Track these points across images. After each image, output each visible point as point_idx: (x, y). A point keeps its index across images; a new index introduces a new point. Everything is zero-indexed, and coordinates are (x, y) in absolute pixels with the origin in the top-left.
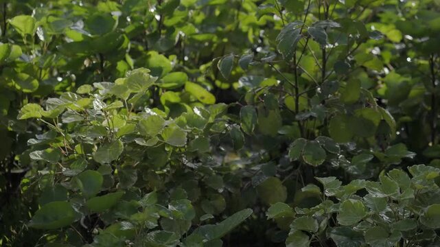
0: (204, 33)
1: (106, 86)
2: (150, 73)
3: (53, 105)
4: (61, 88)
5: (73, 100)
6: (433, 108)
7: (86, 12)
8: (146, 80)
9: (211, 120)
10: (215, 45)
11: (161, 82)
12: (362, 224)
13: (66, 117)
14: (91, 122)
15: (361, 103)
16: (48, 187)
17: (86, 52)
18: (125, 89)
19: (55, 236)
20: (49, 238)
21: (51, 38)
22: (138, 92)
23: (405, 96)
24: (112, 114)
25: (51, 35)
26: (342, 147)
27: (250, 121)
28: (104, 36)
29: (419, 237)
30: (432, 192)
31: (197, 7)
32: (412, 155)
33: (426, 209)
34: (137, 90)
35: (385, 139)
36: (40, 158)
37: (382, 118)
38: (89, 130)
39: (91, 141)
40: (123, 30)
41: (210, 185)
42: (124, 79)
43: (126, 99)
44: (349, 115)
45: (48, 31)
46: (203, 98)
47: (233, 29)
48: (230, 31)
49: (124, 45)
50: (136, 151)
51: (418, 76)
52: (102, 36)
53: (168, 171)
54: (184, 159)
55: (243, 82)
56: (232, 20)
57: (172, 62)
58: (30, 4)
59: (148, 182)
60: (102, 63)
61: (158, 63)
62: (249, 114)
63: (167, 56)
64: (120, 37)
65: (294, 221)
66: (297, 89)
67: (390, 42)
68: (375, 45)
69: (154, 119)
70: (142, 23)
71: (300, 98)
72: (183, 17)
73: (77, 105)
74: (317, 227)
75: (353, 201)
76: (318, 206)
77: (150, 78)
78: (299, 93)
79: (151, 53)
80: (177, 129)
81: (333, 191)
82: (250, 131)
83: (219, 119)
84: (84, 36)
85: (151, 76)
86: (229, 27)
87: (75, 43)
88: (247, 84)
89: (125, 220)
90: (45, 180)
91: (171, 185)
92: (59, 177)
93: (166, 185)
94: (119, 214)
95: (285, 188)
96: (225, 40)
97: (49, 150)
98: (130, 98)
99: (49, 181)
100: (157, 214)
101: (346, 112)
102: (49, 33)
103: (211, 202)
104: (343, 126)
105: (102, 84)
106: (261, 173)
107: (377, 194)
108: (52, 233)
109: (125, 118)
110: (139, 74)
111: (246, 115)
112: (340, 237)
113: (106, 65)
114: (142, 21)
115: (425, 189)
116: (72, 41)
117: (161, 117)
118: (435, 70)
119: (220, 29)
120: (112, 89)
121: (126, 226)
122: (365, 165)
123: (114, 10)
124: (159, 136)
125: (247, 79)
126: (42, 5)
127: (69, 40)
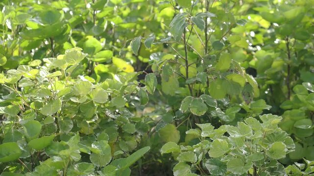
0: (128, 22)
1: (52, 61)
2: (82, 51)
3: (12, 74)
4: (24, 62)
5: (27, 70)
6: (289, 74)
7: (43, 8)
8: (79, 56)
9: (126, 84)
10: (137, 31)
11: (94, 58)
12: (228, 157)
13: (21, 83)
14: (40, 86)
15: (232, 71)
16: (9, 133)
17: (40, 36)
18: (64, 63)
19: (15, 168)
20: (10, 169)
21: (16, 27)
22: (73, 64)
23: (269, 66)
24: (55, 80)
25: (16, 25)
26: (219, 102)
27: (152, 84)
28: (53, 25)
29: (267, 165)
30: (277, 133)
31: (123, 4)
32: (269, 108)
33: (271, 145)
34: (72, 63)
35: (249, 96)
36: (3, 112)
37: (247, 81)
38: (38, 92)
39: (40, 100)
40: (67, 21)
41: (126, 130)
42: (63, 55)
43: (65, 69)
44: (223, 79)
45: (14, 22)
46: (125, 68)
47: (150, 20)
48: (148, 21)
49: (67, 32)
50: (72, 107)
51: (278, 51)
52: (51, 25)
53: (96, 121)
54: (107, 111)
55: (153, 57)
56: (149, 13)
57: (102, 43)
58: (4, 3)
59: (81, 128)
60: (52, 45)
61: (92, 44)
62: (151, 79)
63: (99, 39)
64: (64, 26)
65: (180, 155)
66: (187, 62)
67: (262, 28)
68: (251, 30)
69: (85, 83)
70: (81, 16)
71: (189, 67)
72: (110, 11)
73: (30, 74)
74: (196, 159)
75: (220, 140)
76: (198, 145)
77: (82, 54)
78: (189, 64)
79: (88, 37)
80: (101, 91)
81: (207, 133)
82: (152, 91)
83: (131, 83)
84: (39, 25)
85: (83, 53)
86: (147, 18)
87: (33, 31)
88: (156, 58)
89: (56, 155)
90: (8, 128)
91: (98, 130)
92: (17, 126)
93: (94, 130)
94: (52, 151)
95: (179, 132)
96: (145, 28)
97: (10, 106)
98: (67, 68)
99: (10, 129)
100: (78, 150)
101: (221, 77)
102: (14, 23)
103: (126, 142)
104: (219, 87)
105: (49, 60)
106: (162, 121)
107: (236, 135)
108: (12, 166)
109: (64, 83)
110: (74, 51)
111: (150, 80)
112: (212, 166)
113: (55, 46)
114: (81, 14)
115: (271, 131)
116: (31, 29)
117: (90, 82)
118: (290, 47)
119: (140, 19)
120: (55, 63)
121: (56, 159)
122: (234, 115)
123: (64, 7)
124: (88, 95)
125: (156, 55)
126: (13, 4)
127: (29, 29)
